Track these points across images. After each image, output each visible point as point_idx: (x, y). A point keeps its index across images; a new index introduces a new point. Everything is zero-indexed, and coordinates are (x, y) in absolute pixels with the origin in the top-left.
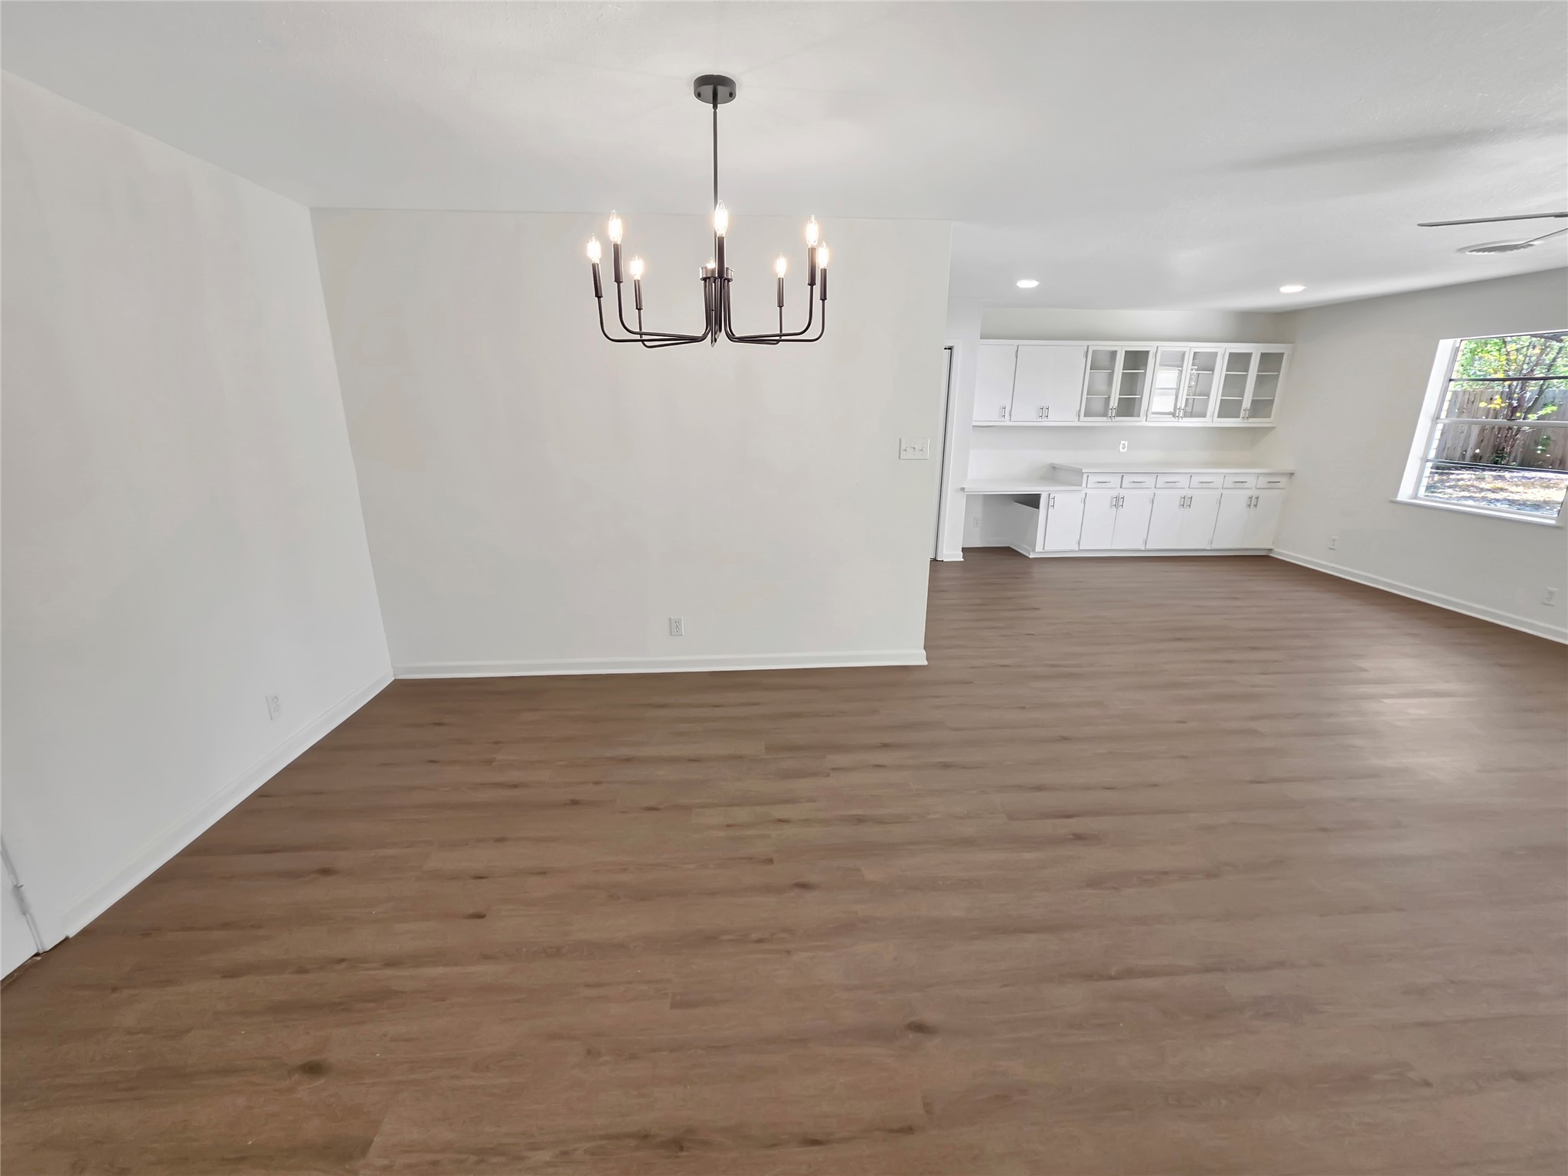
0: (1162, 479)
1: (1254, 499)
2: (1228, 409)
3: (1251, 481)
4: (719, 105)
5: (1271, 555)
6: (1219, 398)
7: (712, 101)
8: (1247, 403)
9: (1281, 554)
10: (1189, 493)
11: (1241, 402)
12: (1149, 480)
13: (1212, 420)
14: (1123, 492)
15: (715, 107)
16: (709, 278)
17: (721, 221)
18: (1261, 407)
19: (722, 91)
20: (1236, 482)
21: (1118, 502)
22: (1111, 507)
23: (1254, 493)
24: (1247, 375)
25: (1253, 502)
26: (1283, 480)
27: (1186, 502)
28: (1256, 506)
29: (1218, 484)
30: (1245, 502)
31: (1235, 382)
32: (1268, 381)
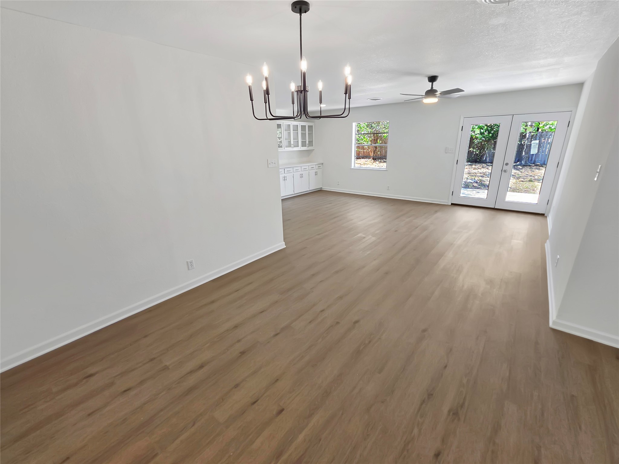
0: (295, 169)
1: (316, 173)
2: (304, 144)
3: (314, 166)
4: (302, 14)
5: (322, 189)
6: (301, 140)
7: (299, 12)
8: (307, 142)
9: (324, 189)
10: (302, 173)
11: (306, 141)
12: (292, 170)
13: (300, 148)
15: (301, 15)
16: (299, 91)
17: (304, 66)
18: (311, 143)
19: (304, 7)
21: (285, 179)
22: (283, 180)
23: (316, 171)
24: (306, 133)
25: (316, 174)
26: (321, 165)
27: (301, 176)
28: (317, 174)
29: (308, 169)
30: (314, 174)
31: (303, 135)
32: (310, 134)
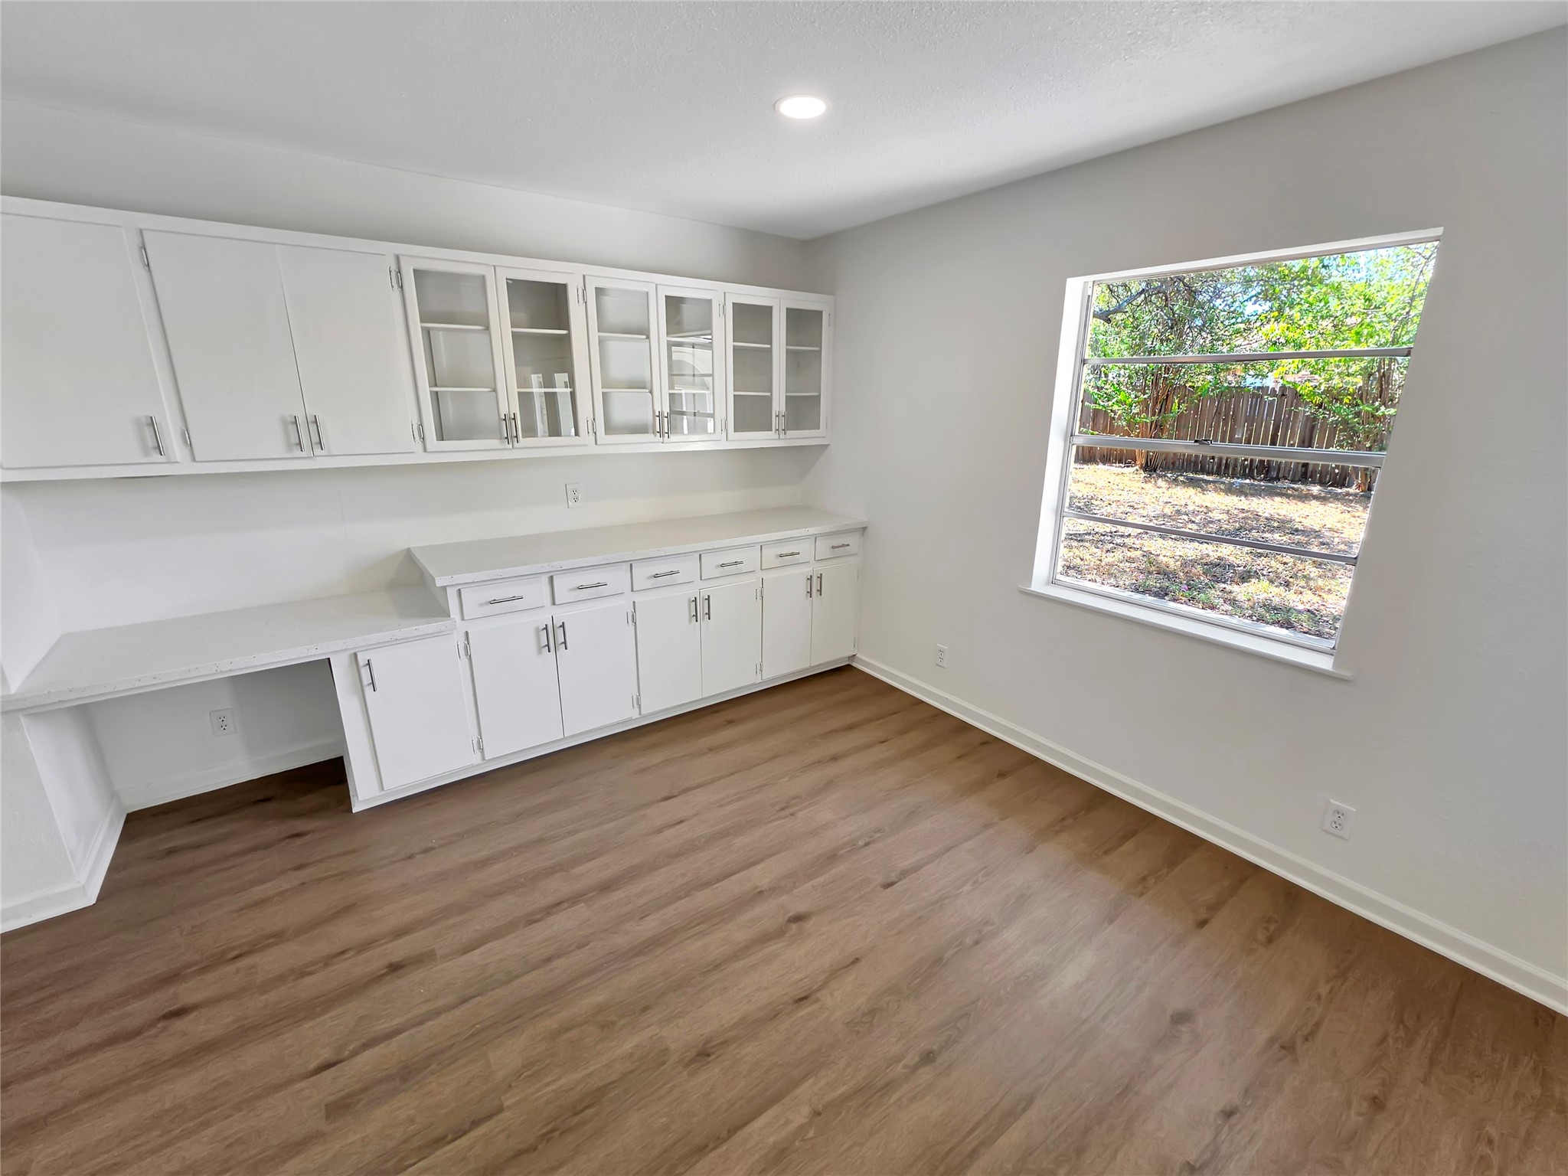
2: (749, 413)
5: (850, 666)
6: (731, 393)
8: (779, 405)
10: (701, 590)
11: (769, 400)
12: (617, 579)
14: (561, 615)
18: (802, 409)
21: (553, 638)
23: (814, 570)
24: (770, 350)
25: (815, 586)
27: (700, 609)
28: (820, 591)
29: (753, 564)
31: (750, 364)
32: (802, 362)
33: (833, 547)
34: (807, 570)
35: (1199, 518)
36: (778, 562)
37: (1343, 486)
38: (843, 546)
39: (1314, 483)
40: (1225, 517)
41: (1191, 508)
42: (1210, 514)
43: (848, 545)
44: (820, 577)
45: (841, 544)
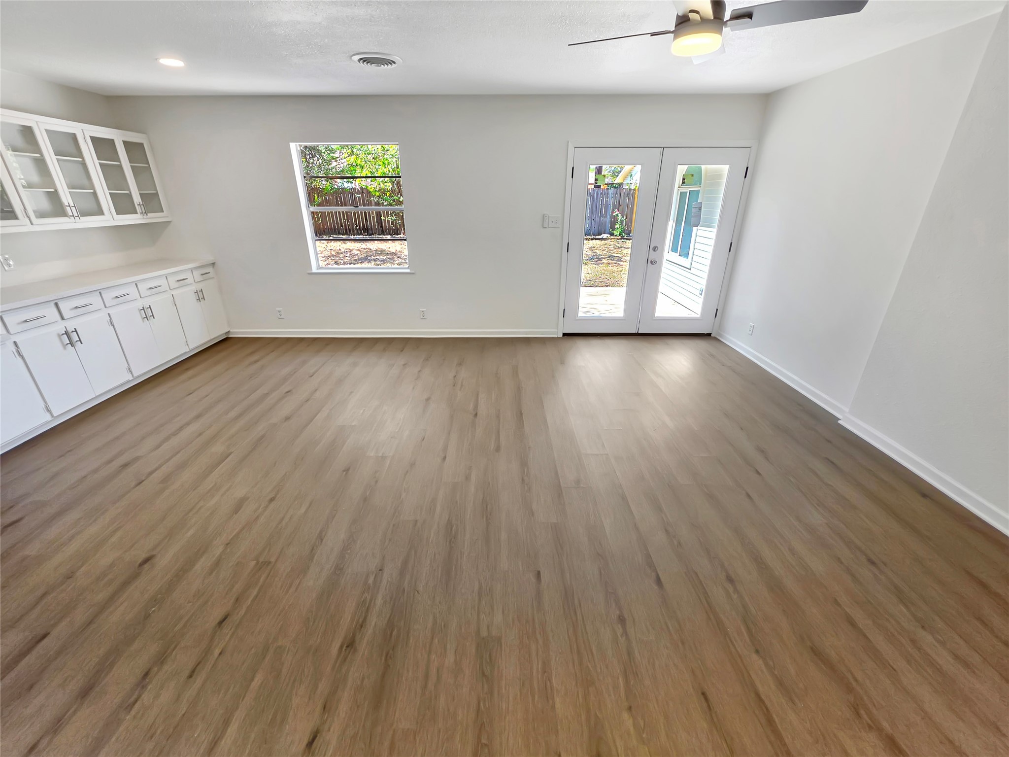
1: (200, 293)
2: (122, 205)
5: (230, 336)
6: (107, 191)
10: (145, 302)
11: (129, 195)
14: (71, 325)
20: (178, 281)
21: (70, 338)
22: (65, 348)
24: (120, 165)
26: (209, 269)
29: (165, 286)
30: (194, 298)
31: (113, 174)
32: (142, 171)
33: (202, 275)
34: (194, 288)
35: (348, 254)
36: (177, 285)
37: (398, 235)
38: (206, 273)
39: (387, 234)
40: (358, 252)
41: (343, 250)
42: (352, 252)
43: (209, 273)
44: (202, 291)
45: (205, 273)
